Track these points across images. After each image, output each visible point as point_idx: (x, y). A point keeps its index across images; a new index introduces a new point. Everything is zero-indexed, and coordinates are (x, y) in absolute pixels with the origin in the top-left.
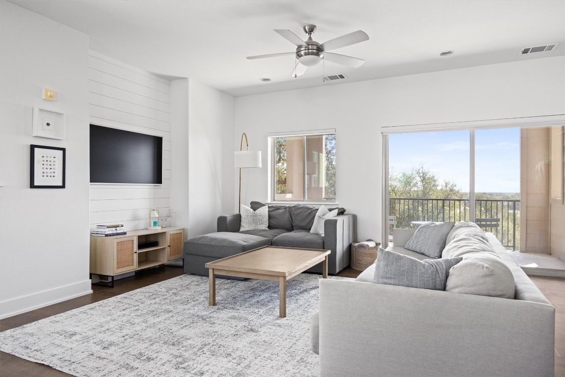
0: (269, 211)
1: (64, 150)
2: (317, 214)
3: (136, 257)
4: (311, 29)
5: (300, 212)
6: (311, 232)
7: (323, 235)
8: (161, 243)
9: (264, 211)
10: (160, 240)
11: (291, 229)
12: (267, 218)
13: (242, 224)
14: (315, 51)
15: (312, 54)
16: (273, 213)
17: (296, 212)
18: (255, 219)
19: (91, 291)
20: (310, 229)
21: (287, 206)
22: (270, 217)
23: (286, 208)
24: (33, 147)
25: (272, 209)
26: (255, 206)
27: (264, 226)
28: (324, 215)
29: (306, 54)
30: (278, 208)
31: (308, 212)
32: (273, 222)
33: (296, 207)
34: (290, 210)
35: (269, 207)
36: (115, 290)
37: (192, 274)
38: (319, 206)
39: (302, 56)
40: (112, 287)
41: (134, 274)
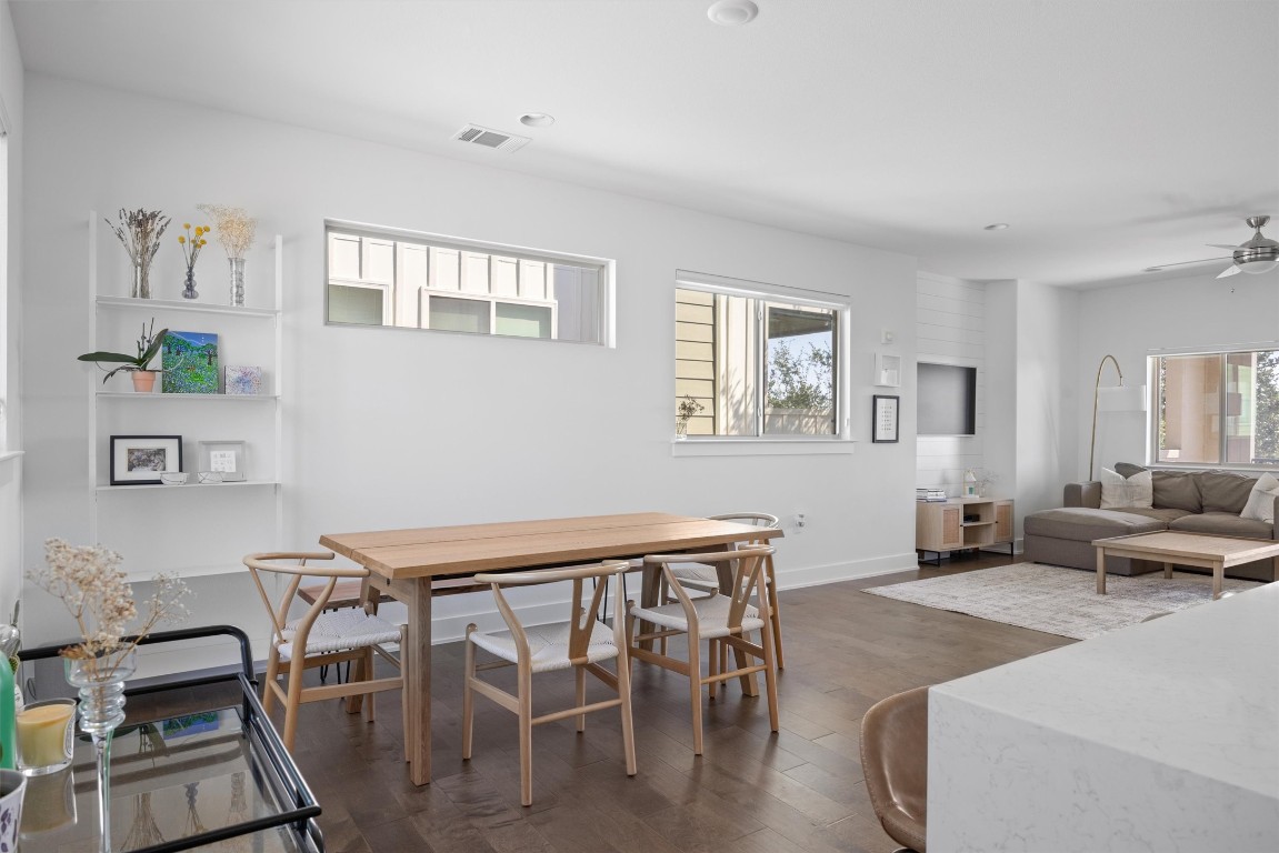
0: (1153, 480)
1: (897, 398)
2: (1256, 487)
3: (961, 530)
4: (1261, 222)
5: (1219, 484)
6: (1242, 515)
7: (1272, 522)
8: (983, 516)
9: (1145, 479)
10: (982, 513)
11: (1200, 510)
12: (1151, 491)
13: (1103, 497)
14: (1268, 255)
15: (1263, 259)
16: (1163, 483)
17: (1209, 483)
18: (1129, 491)
19: (918, 567)
20: (1239, 512)
21: (1188, 472)
22: (1155, 489)
23: (1187, 475)
24: (875, 398)
25: (1160, 477)
26: (1126, 470)
27: (1147, 503)
28: (1271, 489)
29: (1251, 260)
30: (1171, 475)
31: (1234, 484)
32: (1162, 497)
33: (1209, 475)
34: (1196, 479)
35: (1153, 473)
36: (942, 568)
37: (1036, 563)
38: (1259, 474)
39: (1243, 262)
40: (939, 565)
41: (948, 556)
